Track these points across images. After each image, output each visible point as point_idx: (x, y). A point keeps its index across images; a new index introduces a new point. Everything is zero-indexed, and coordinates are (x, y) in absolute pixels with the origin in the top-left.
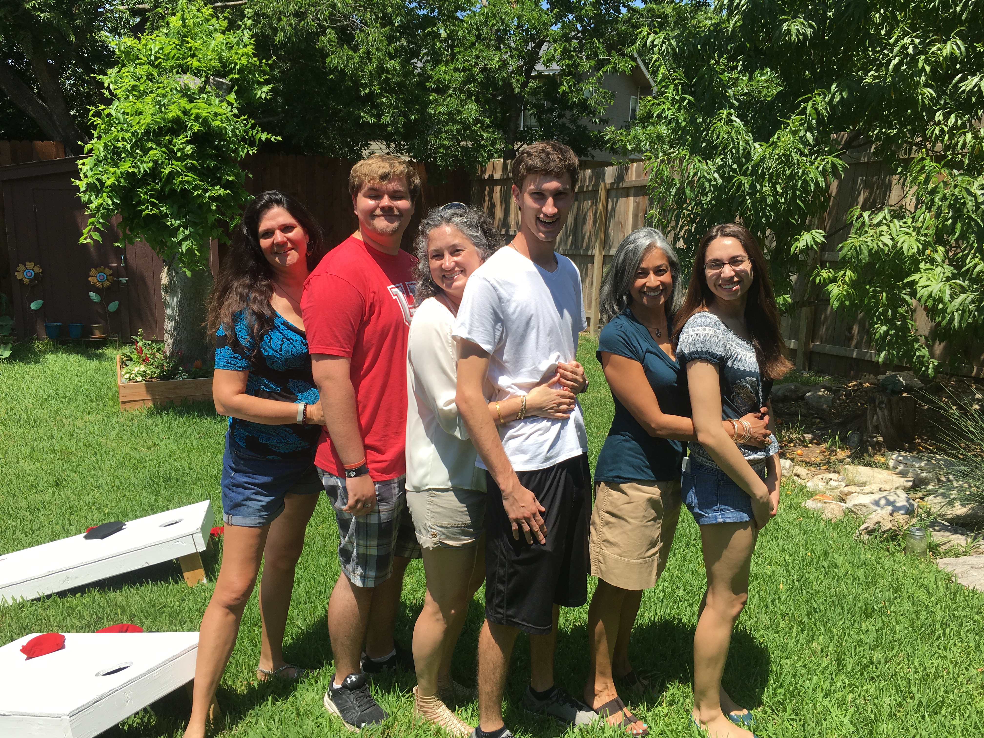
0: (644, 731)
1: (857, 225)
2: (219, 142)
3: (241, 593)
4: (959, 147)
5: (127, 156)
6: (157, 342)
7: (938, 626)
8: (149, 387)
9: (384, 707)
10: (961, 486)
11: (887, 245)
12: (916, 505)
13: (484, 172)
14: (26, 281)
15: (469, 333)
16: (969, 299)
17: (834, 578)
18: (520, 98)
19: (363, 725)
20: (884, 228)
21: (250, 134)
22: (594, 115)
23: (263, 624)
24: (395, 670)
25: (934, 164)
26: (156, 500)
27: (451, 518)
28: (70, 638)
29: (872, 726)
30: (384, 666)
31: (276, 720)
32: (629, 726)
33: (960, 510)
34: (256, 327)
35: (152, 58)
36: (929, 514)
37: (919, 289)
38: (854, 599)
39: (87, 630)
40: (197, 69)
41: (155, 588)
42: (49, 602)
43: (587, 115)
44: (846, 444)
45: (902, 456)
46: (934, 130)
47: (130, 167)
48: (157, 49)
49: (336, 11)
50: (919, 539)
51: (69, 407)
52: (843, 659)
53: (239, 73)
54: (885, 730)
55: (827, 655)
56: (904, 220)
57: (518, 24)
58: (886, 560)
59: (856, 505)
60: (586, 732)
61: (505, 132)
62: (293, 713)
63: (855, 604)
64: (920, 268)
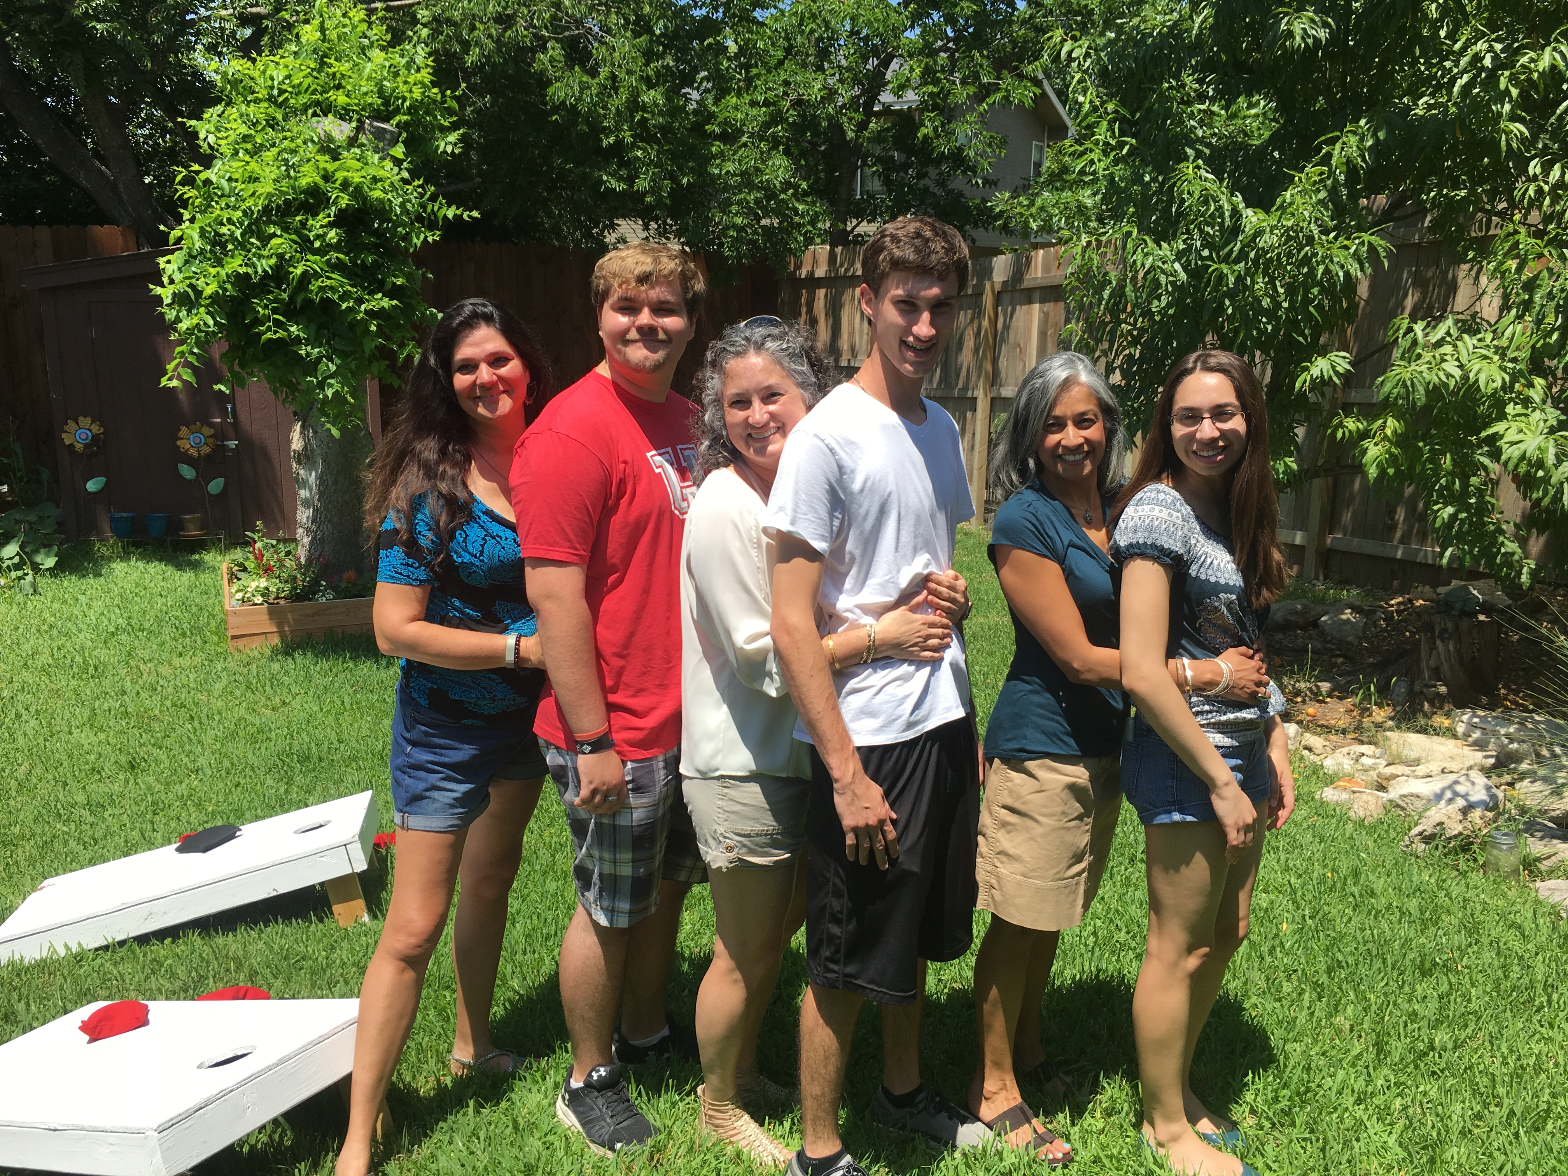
0: (1066, 1154)
1: (1404, 343)
2: (380, 225)
3: (425, 937)
5: (236, 248)
6: (285, 541)
7: (1540, 989)
8: (274, 611)
11: (1453, 377)
12: (1501, 796)
13: (798, 267)
14: (79, 447)
15: (793, 523)
17: (1370, 912)
18: (855, 148)
19: (618, 1146)
20: (1448, 349)
21: (429, 210)
22: (975, 174)
23: (457, 986)
25: (1533, 241)
26: (287, 792)
27: (754, 820)
28: (157, 1009)
29: (1434, 1150)
30: (651, 1053)
31: (482, 1138)
32: (1043, 1149)
34: (444, 518)
35: (275, 92)
36: (1523, 811)
37: (1505, 447)
38: (1402, 946)
39: (182, 995)
40: (343, 108)
41: (288, 930)
42: (122, 952)
43: (964, 172)
44: (1386, 698)
45: (1478, 716)
46: (1527, 190)
47: (241, 265)
48: (281, 78)
49: (562, 12)
50: (1507, 850)
51: (149, 644)
52: (1387, 1043)
53: (409, 113)
54: (1456, 1156)
55: (1360, 1036)
56: (1479, 336)
57: (852, 29)
58: (1454, 884)
59: (1405, 796)
60: (971, 1159)
61: (832, 203)
62: (507, 1126)
63: (1405, 955)
64: (1506, 413)
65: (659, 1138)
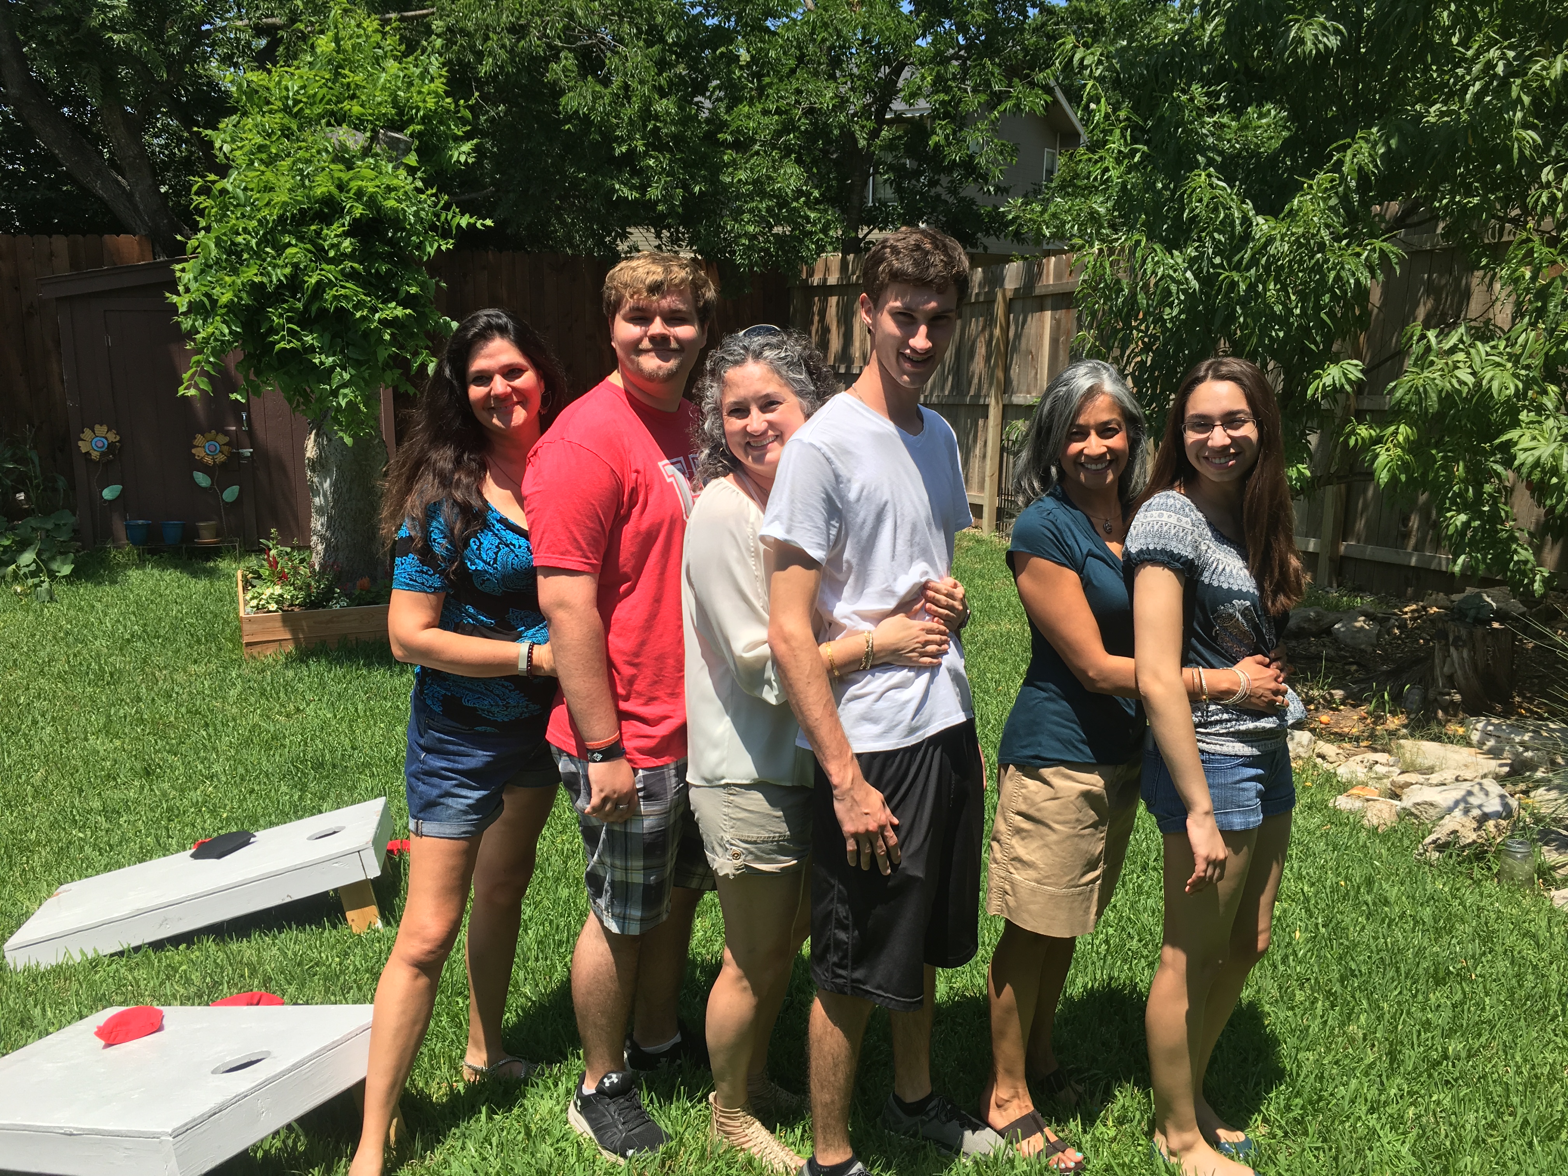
0: (1078, 1164)
1: (1418, 351)
2: (394, 234)
3: (438, 943)
5: (251, 257)
6: (299, 548)
7: (1554, 998)
8: (288, 619)
9: (663, 1124)
11: (1466, 384)
12: (1515, 804)
13: (811, 273)
14: (95, 455)
15: (789, 531)
17: (1383, 921)
18: (867, 156)
19: (630, 1153)
20: (1461, 356)
21: (443, 219)
22: (986, 182)
23: (471, 993)
24: (680, 1066)
25: (1547, 249)
26: (301, 798)
27: (762, 826)
28: (172, 1014)
29: (1447, 1160)
30: (663, 1060)
31: (494, 1144)
32: (1055, 1158)
34: (458, 526)
35: (290, 102)
36: (1537, 817)
37: (1518, 453)
38: (1416, 955)
39: (197, 1001)
40: (358, 118)
41: (302, 937)
42: (138, 957)
43: (976, 180)
44: (1400, 706)
45: (1493, 724)
46: (1540, 196)
47: (256, 275)
48: (296, 88)
49: (573, 20)
50: (1521, 859)
51: (164, 651)
52: (1400, 1052)
53: (423, 123)
54: (1469, 1166)
55: (1373, 1045)
56: (1492, 343)
57: (864, 38)
58: (1468, 892)
59: (1418, 804)
60: (984, 1166)
61: (843, 211)
62: (520, 1133)
63: (1418, 963)
64: (1519, 420)
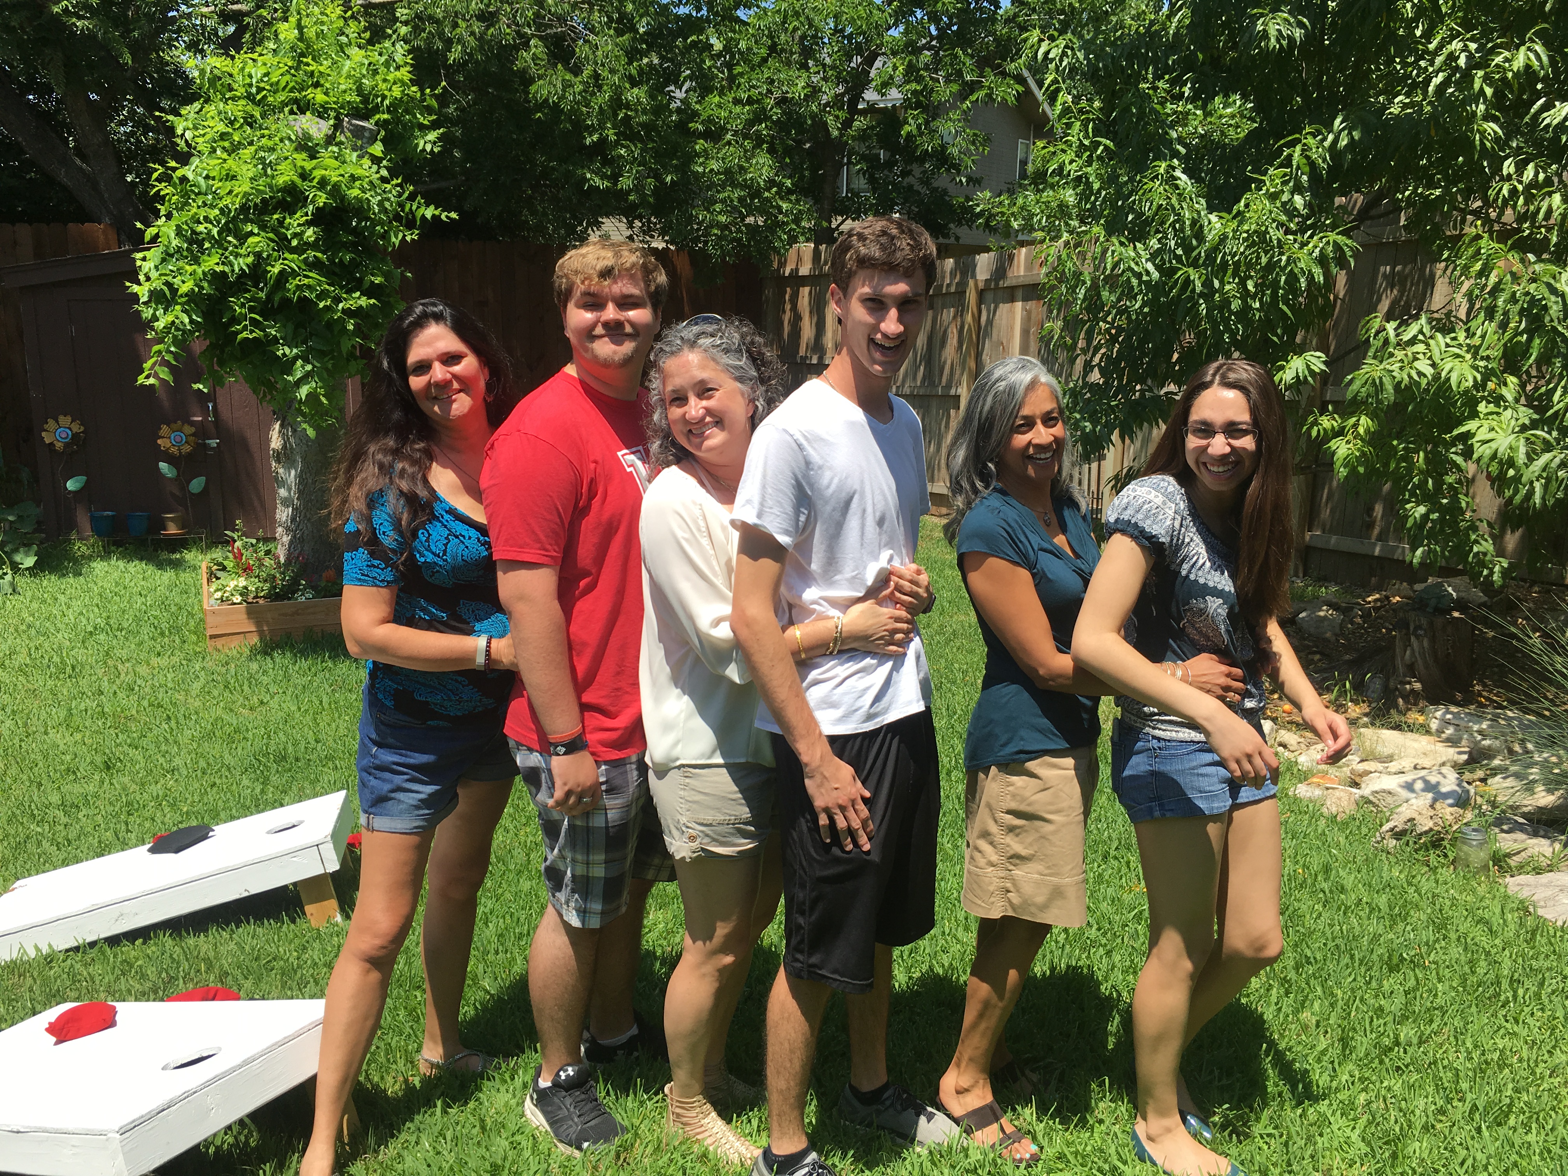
0: (1033, 1154)
1: (1376, 343)
2: (359, 223)
3: (390, 938)
4: (1541, 216)
5: (213, 246)
6: (266, 540)
7: (1505, 985)
8: (253, 611)
10: (1546, 760)
11: (1425, 376)
12: (1472, 792)
13: (782, 264)
14: (59, 446)
15: (758, 516)
16: (1557, 461)
17: (1339, 909)
18: (839, 146)
19: (585, 1145)
20: (1420, 348)
21: (407, 209)
22: (959, 172)
23: (426, 986)
24: (637, 1058)
25: (1497, 246)
26: (262, 791)
27: (718, 809)
28: (125, 1010)
29: (1396, 1145)
30: (620, 1052)
31: (449, 1138)
32: (1009, 1147)
33: (1544, 799)
34: (405, 516)
35: (254, 90)
36: (1494, 804)
37: (1476, 445)
38: (1371, 942)
39: (152, 996)
40: (322, 106)
41: (259, 931)
42: (93, 953)
43: (948, 170)
44: (1361, 695)
45: (1452, 713)
46: (1501, 189)
47: (218, 264)
48: (259, 76)
49: (543, 8)
50: (1477, 846)
51: (127, 644)
52: (1353, 1038)
53: (389, 112)
54: (1418, 1151)
55: (1326, 1032)
56: (1453, 335)
57: (836, 27)
58: (1424, 880)
59: (1377, 792)
60: (938, 1155)
61: (817, 201)
62: (475, 1126)
63: (1372, 950)
64: (1478, 412)
65: (626, 1137)
